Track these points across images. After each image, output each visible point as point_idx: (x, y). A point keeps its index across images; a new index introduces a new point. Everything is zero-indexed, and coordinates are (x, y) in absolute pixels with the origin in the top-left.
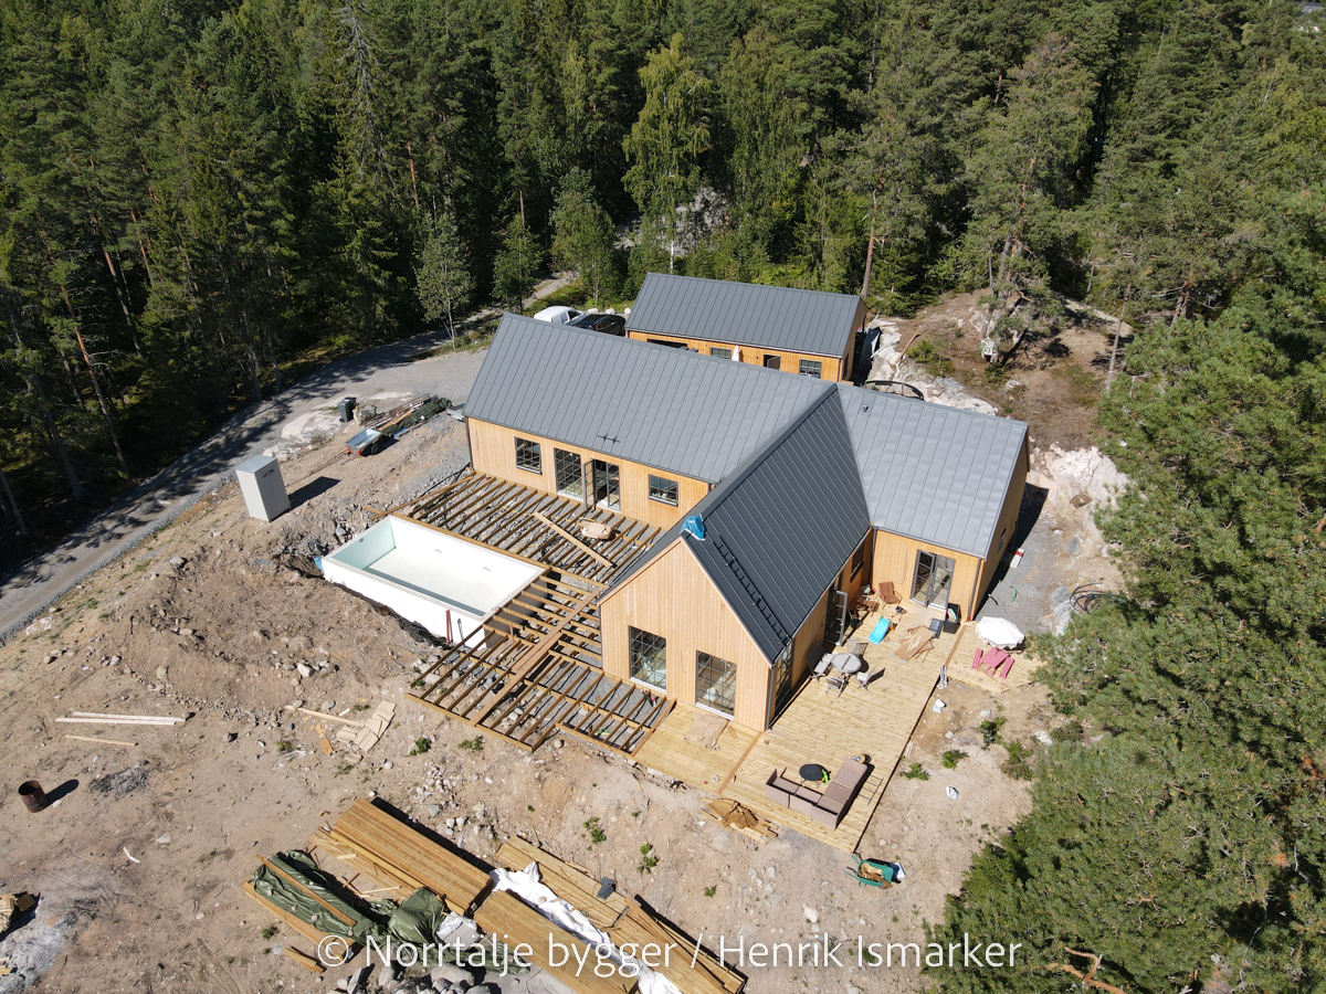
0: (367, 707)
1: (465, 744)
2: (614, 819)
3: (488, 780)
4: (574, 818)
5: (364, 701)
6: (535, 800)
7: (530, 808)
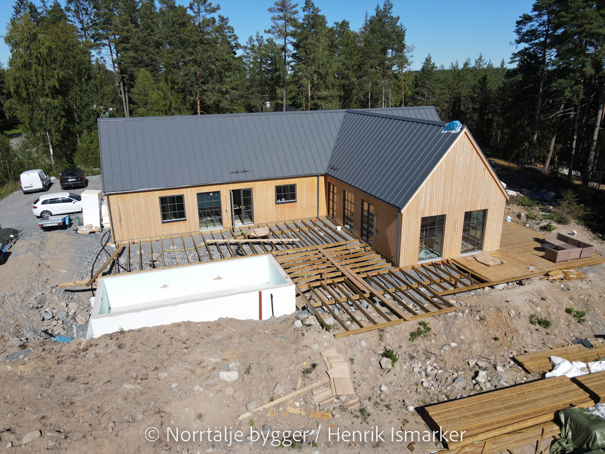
0: (314, 366)
1: (414, 335)
2: (539, 309)
3: (453, 344)
4: (522, 325)
5: (306, 364)
6: (492, 333)
7: (496, 339)
